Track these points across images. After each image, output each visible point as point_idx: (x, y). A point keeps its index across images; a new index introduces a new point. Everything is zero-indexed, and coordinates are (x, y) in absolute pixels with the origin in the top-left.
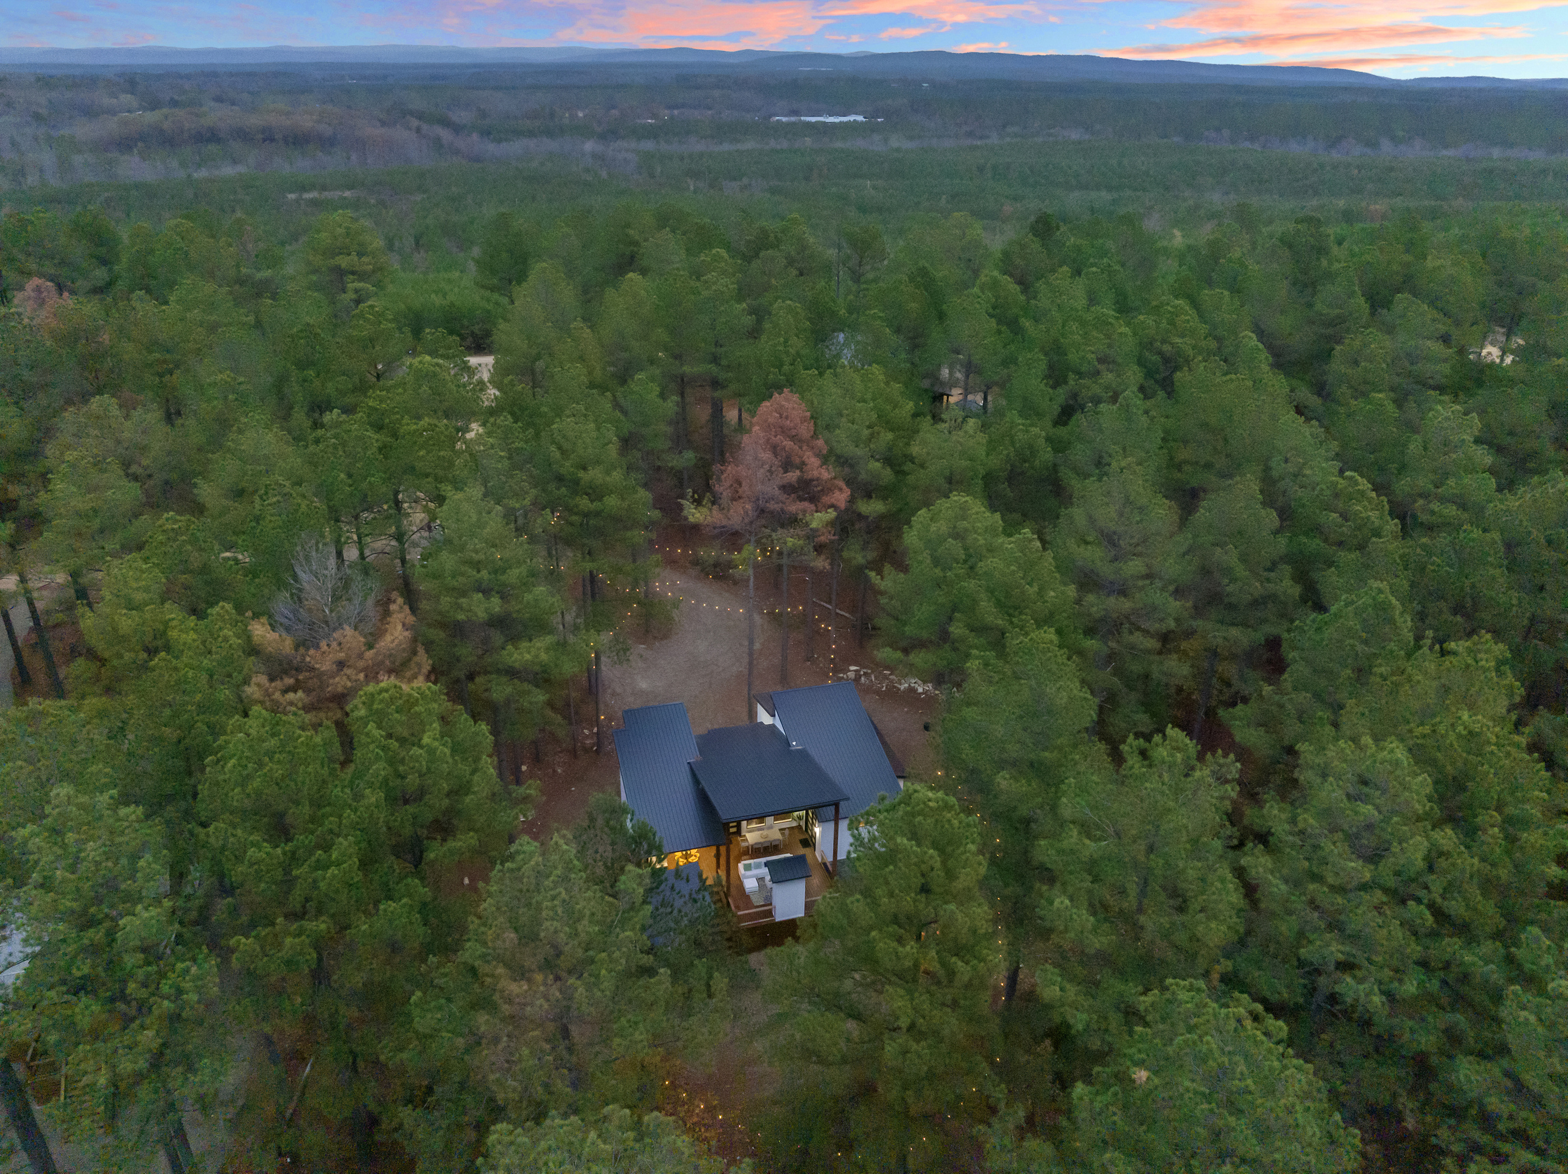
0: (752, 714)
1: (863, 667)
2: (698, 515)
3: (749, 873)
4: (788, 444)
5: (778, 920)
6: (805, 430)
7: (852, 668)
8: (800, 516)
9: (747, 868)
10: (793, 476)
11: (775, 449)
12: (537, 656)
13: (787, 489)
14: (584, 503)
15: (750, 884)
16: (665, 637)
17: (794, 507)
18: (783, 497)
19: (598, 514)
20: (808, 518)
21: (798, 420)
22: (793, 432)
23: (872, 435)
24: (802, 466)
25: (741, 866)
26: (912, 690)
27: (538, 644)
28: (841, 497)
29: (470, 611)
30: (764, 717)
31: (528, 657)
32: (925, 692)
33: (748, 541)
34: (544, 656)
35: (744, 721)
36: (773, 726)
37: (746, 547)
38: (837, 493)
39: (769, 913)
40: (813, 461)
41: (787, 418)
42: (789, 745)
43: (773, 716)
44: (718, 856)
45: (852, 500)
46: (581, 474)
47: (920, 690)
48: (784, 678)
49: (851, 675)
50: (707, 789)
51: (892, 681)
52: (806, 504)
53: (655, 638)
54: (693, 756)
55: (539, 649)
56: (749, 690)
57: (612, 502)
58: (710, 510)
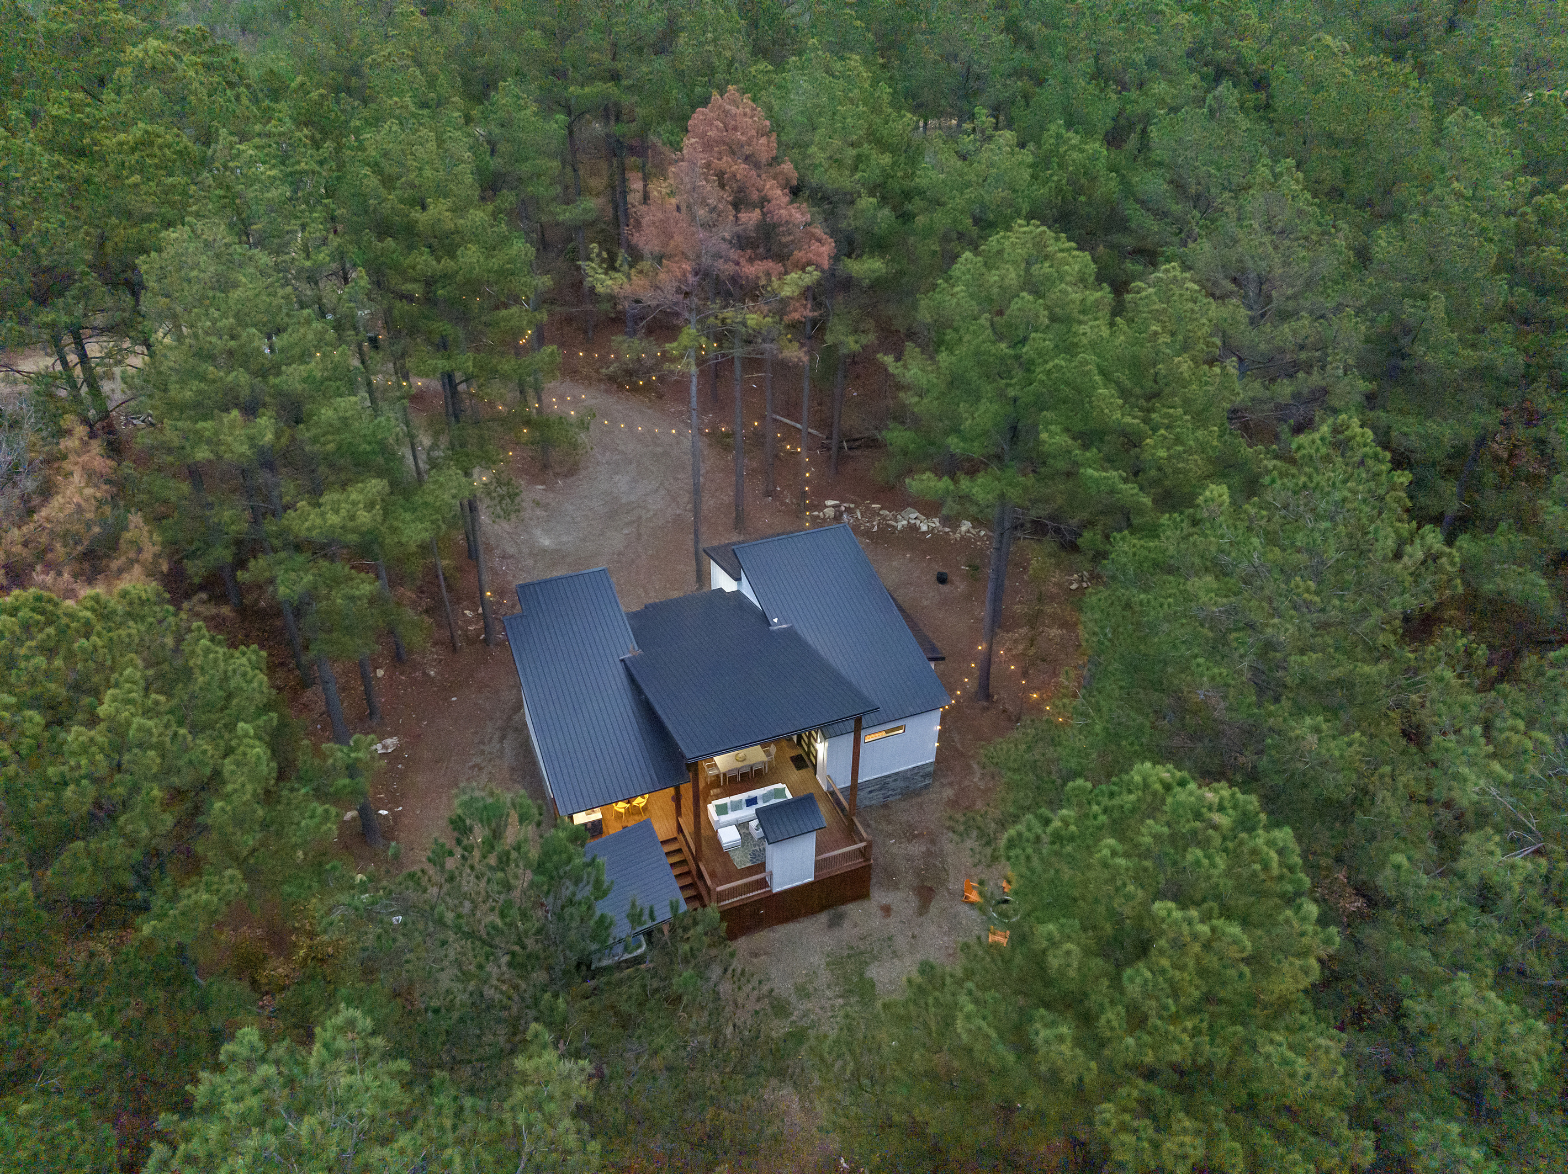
0: (703, 576)
1: (843, 500)
2: (610, 282)
3: (724, 818)
4: (740, 168)
5: (776, 890)
6: (764, 147)
7: (830, 503)
8: (763, 282)
9: (722, 810)
10: (751, 217)
11: (722, 180)
12: (352, 518)
13: (742, 242)
14: (423, 261)
15: (729, 836)
16: (572, 471)
17: (752, 270)
18: (734, 254)
19: (446, 277)
20: (776, 283)
21: (753, 132)
22: (747, 150)
23: (859, 158)
24: (764, 201)
25: (711, 808)
26: (913, 528)
27: (354, 496)
28: (824, 250)
29: (219, 443)
30: (722, 581)
31: (333, 519)
32: (931, 531)
33: (687, 321)
34: (364, 517)
35: (691, 587)
36: (738, 594)
37: (685, 330)
38: (815, 246)
39: (763, 883)
40: (778, 195)
41: (735, 129)
42: (767, 622)
43: (738, 579)
44: (677, 799)
45: (836, 259)
46: (416, 214)
47: (924, 528)
48: (739, 522)
49: (830, 512)
50: (652, 699)
51: (884, 518)
52: (770, 264)
53: (556, 475)
54: (630, 649)
55: (354, 504)
56: (697, 541)
57: (471, 255)
58: (629, 277)
